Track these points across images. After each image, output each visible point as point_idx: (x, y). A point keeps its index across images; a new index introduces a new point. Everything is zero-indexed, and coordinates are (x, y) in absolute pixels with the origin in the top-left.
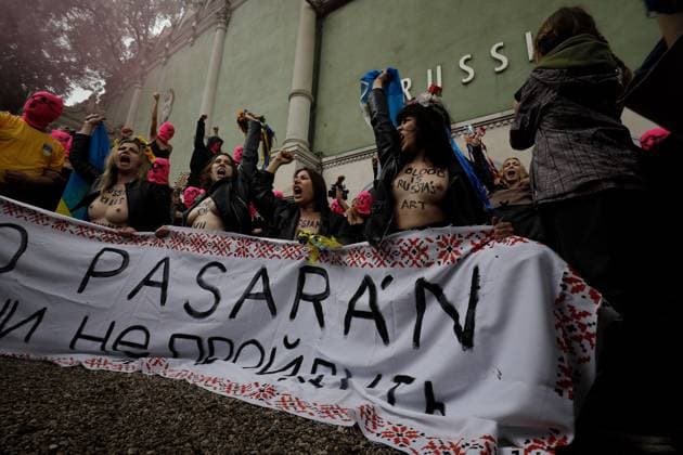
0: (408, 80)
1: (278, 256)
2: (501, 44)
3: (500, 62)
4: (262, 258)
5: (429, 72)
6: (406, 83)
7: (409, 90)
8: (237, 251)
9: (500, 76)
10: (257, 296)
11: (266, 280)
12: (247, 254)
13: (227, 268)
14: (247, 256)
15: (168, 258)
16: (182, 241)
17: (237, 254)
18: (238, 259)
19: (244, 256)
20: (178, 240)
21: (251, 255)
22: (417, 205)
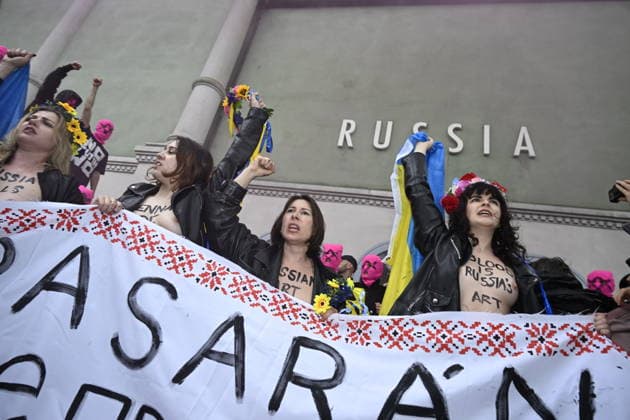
0: (353, 123)
1: (263, 308)
2: (459, 126)
3: (455, 145)
4: (239, 300)
5: (379, 123)
6: (349, 125)
7: (351, 134)
8: (203, 275)
9: (451, 157)
10: (222, 357)
11: (240, 333)
12: (217, 285)
13: (179, 295)
14: (217, 288)
15: (88, 248)
16: (116, 226)
17: (202, 279)
18: (201, 287)
19: (212, 286)
20: (106, 223)
21: (223, 289)
22: (491, 300)
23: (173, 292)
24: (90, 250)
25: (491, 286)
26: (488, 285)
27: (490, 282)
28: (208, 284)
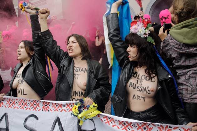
1: (65, 110)
4: (56, 111)
8: (43, 107)
11: (60, 123)
12: (48, 109)
13: (38, 118)
14: (49, 110)
15: (7, 113)
16: (14, 103)
17: (43, 109)
18: (44, 112)
19: (47, 110)
20: (11, 103)
21: (51, 110)
22: (141, 98)
23: (36, 118)
24: (8, 114)
25: (141, 91)
26: (139, 90)
27: (140, 90)
28: (46, 110)
